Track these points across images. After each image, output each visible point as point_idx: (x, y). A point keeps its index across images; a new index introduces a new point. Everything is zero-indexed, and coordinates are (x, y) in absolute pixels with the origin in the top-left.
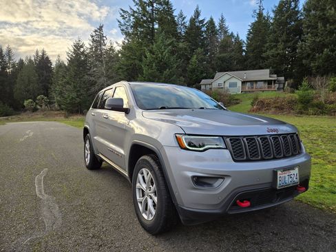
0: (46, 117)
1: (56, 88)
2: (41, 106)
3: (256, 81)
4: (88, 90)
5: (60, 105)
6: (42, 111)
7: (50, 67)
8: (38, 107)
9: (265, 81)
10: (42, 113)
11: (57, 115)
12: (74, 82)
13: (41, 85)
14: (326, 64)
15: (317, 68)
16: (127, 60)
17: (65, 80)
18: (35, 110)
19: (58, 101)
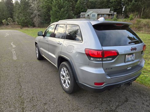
0: (13, 28)
1: (16, 15)
2: (10, 23)
3: (104, 14)
4: (30, 16)
5: (18, 23)
6: (11, 25)
7: (12, 3)
8: (9, 23)
9: (107, 14)
10: (11, 26)
11: (17, 27)
12: (23, 12)
13: (8, 12)
14: (133, 7)
15: (129, 9)
16: (46, 3)
17: (19, 11)
18: (7, 24)
19: (17, 21)
